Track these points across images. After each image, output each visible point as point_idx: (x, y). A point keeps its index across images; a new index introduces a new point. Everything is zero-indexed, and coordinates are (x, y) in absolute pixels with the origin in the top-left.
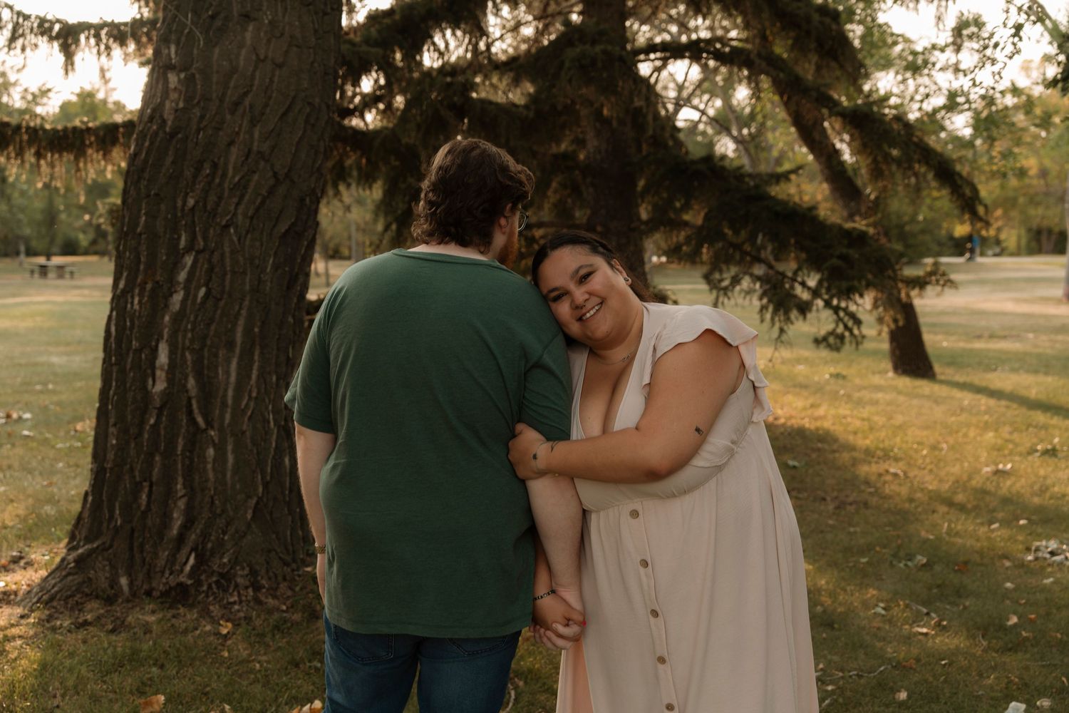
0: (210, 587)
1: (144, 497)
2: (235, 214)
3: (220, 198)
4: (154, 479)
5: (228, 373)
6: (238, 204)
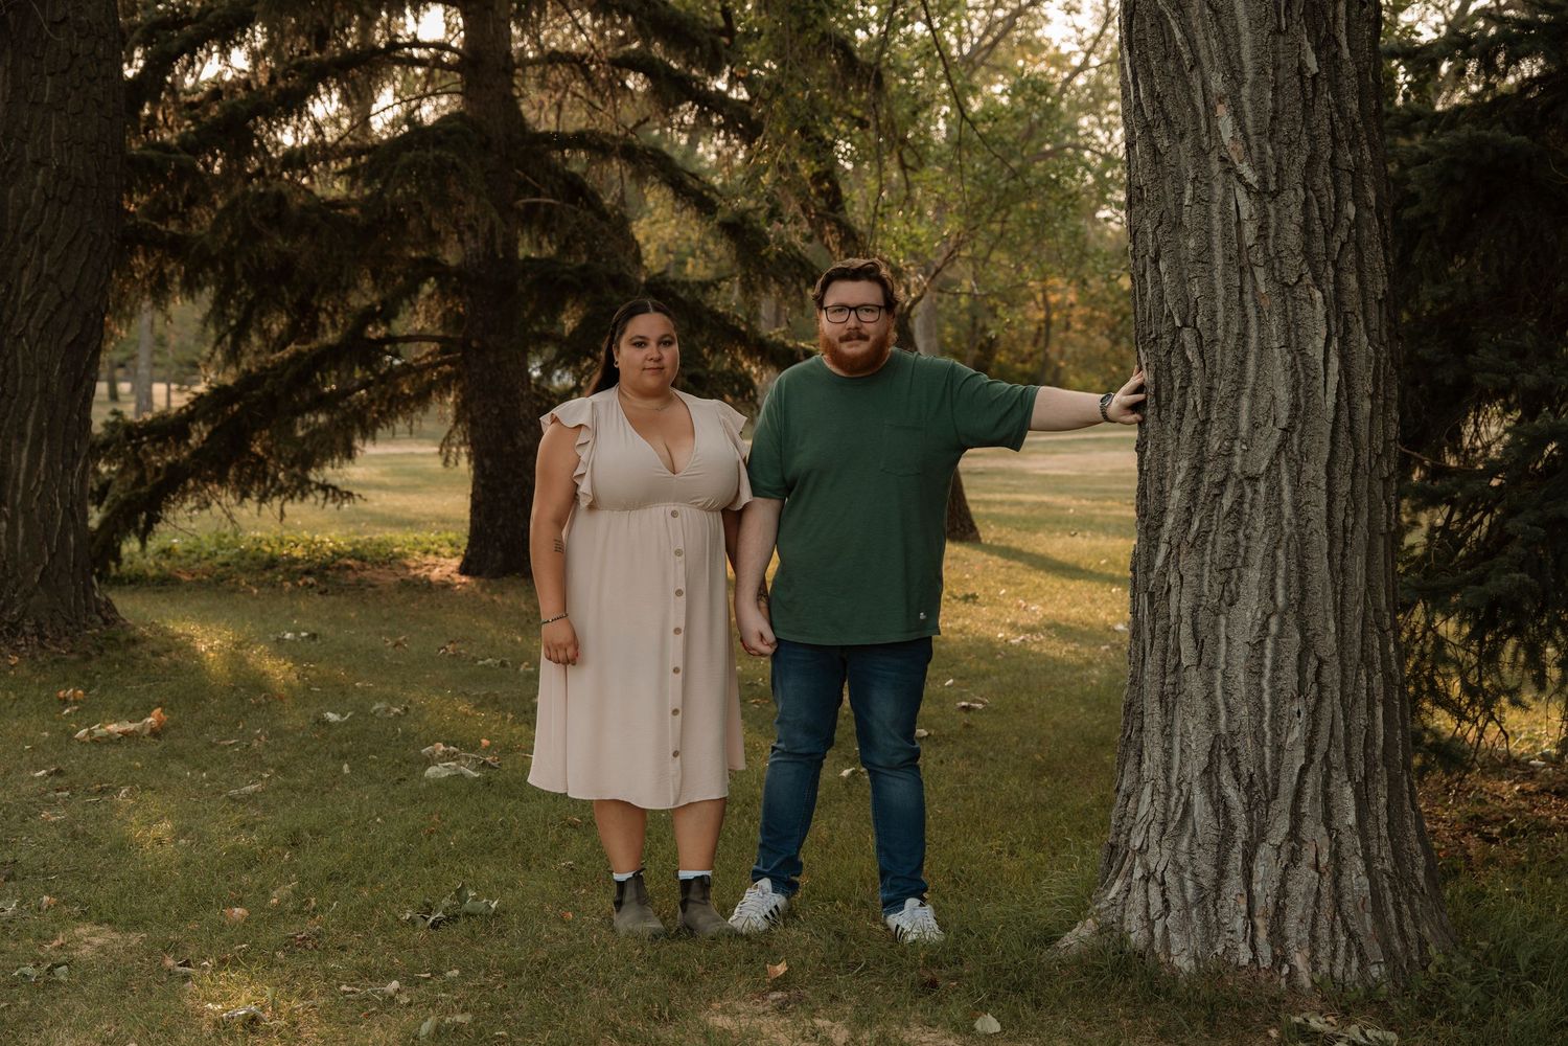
2: (27, 325)
3: (14, 313)
5: (19, 461)
6: (29, 318)
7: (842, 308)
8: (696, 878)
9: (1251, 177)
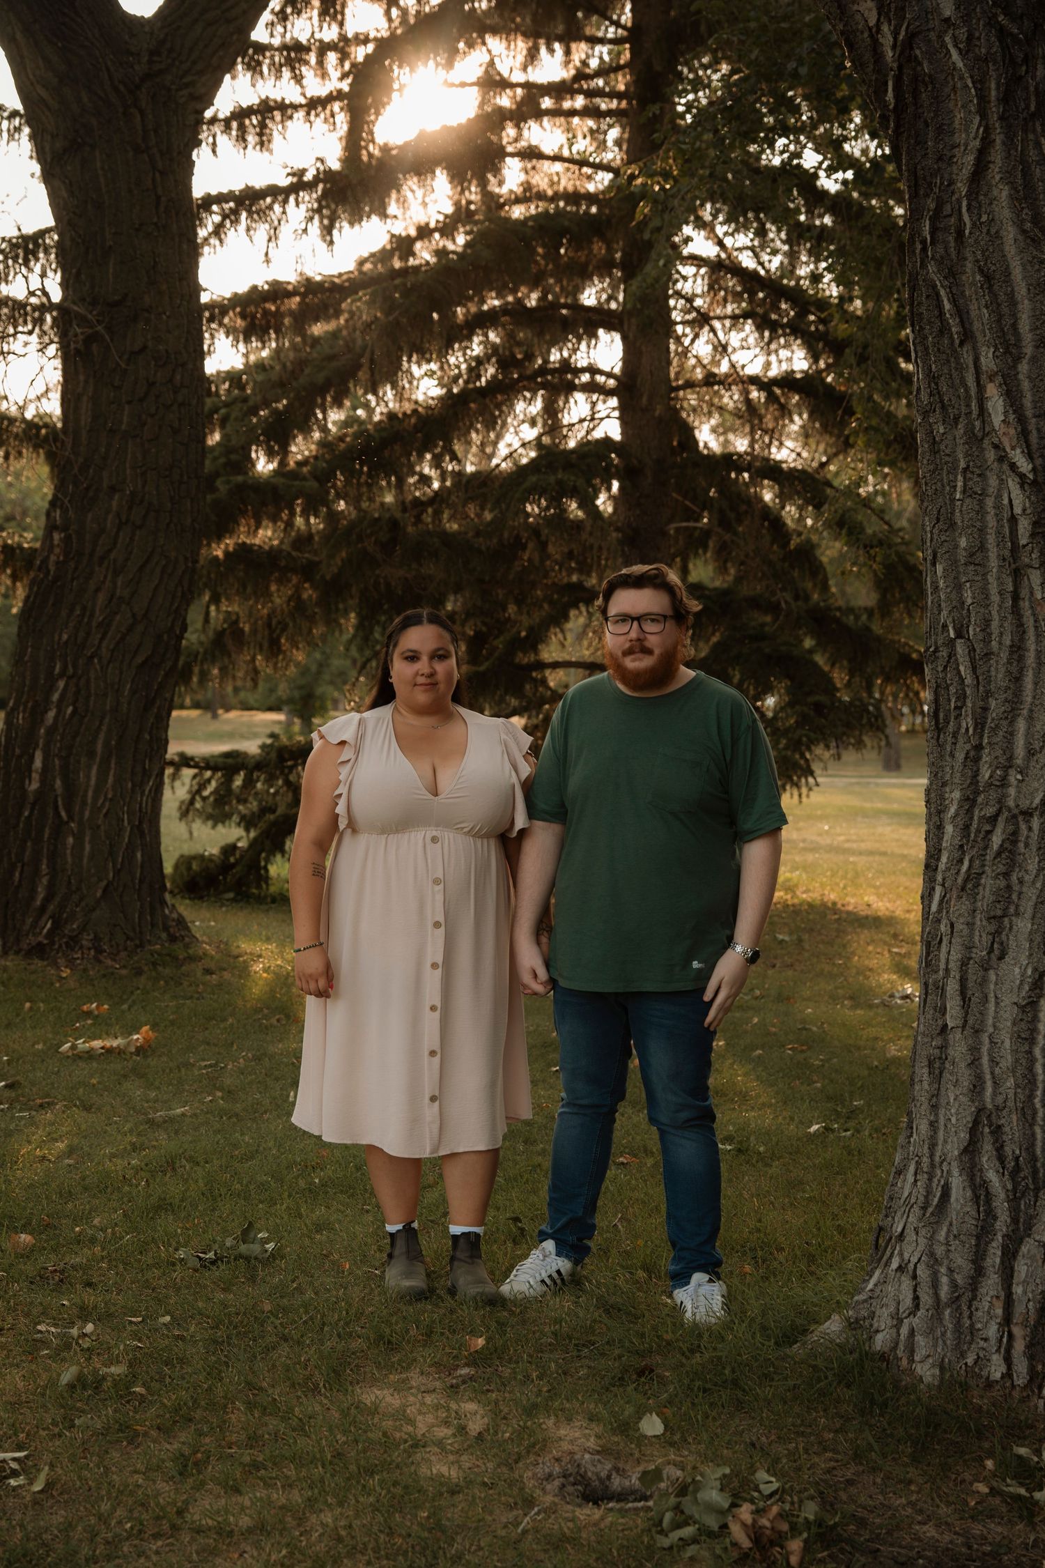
0: (60, 946)
1: (17, 874)
2: (99, 647)
4: (26, 859)
5: (88, 777)
6: (102, 639)
7: (625, 618)
8: (463, 1234)
9: (1024, 466)
